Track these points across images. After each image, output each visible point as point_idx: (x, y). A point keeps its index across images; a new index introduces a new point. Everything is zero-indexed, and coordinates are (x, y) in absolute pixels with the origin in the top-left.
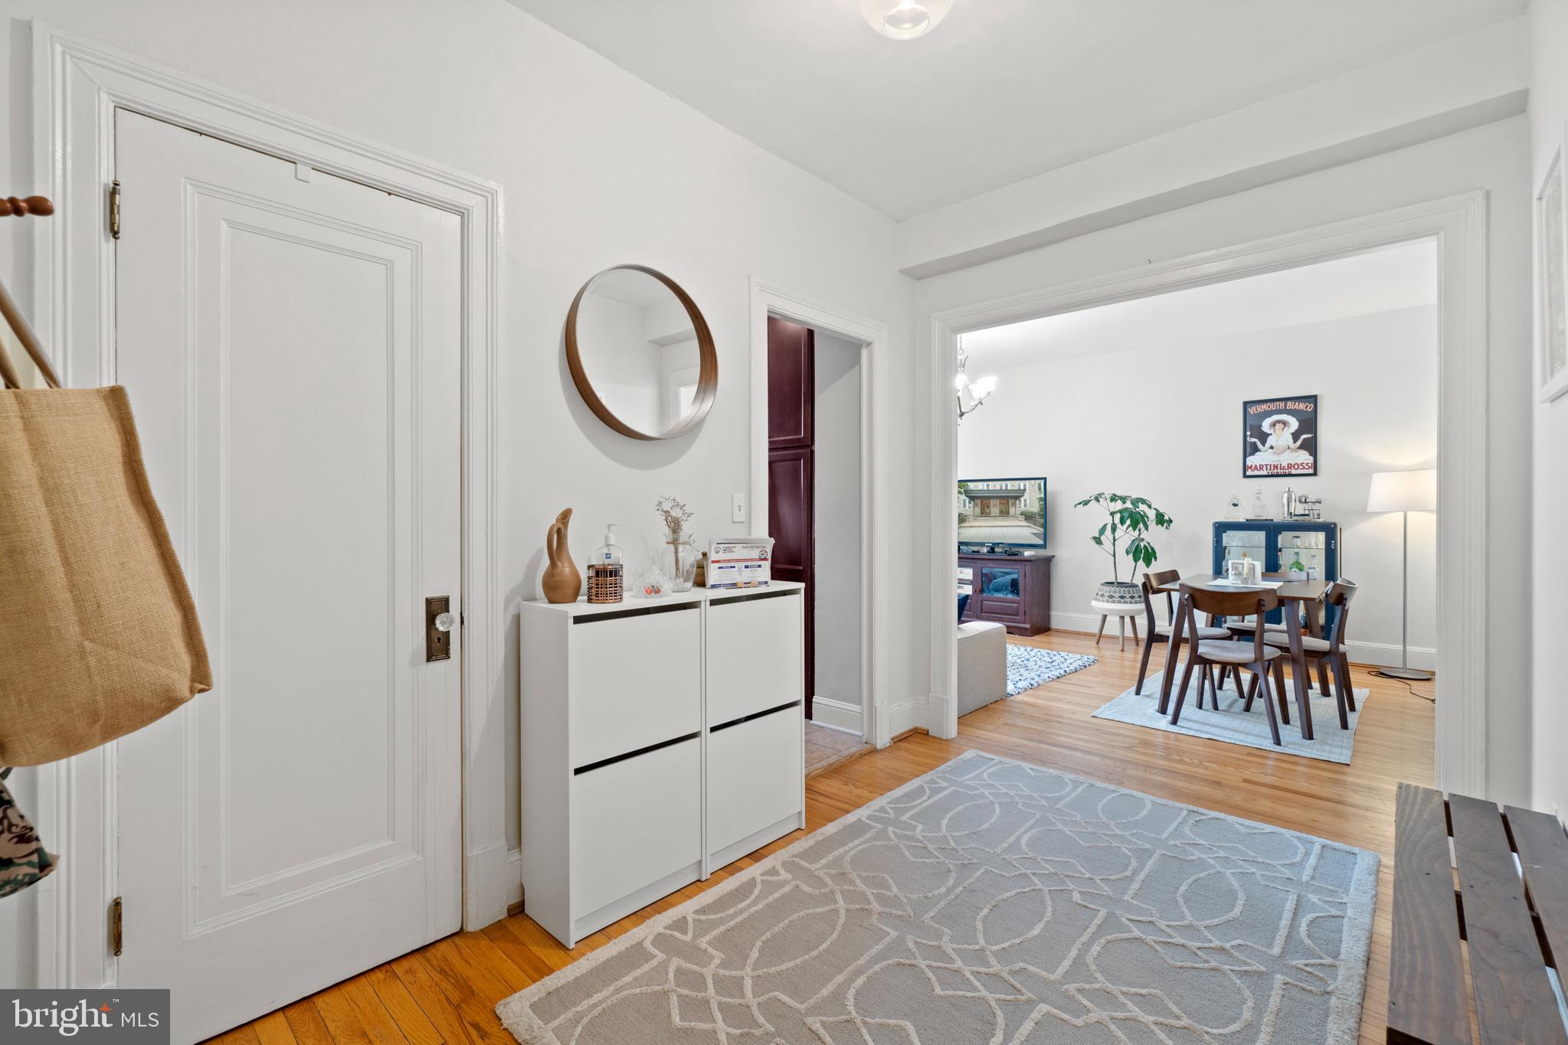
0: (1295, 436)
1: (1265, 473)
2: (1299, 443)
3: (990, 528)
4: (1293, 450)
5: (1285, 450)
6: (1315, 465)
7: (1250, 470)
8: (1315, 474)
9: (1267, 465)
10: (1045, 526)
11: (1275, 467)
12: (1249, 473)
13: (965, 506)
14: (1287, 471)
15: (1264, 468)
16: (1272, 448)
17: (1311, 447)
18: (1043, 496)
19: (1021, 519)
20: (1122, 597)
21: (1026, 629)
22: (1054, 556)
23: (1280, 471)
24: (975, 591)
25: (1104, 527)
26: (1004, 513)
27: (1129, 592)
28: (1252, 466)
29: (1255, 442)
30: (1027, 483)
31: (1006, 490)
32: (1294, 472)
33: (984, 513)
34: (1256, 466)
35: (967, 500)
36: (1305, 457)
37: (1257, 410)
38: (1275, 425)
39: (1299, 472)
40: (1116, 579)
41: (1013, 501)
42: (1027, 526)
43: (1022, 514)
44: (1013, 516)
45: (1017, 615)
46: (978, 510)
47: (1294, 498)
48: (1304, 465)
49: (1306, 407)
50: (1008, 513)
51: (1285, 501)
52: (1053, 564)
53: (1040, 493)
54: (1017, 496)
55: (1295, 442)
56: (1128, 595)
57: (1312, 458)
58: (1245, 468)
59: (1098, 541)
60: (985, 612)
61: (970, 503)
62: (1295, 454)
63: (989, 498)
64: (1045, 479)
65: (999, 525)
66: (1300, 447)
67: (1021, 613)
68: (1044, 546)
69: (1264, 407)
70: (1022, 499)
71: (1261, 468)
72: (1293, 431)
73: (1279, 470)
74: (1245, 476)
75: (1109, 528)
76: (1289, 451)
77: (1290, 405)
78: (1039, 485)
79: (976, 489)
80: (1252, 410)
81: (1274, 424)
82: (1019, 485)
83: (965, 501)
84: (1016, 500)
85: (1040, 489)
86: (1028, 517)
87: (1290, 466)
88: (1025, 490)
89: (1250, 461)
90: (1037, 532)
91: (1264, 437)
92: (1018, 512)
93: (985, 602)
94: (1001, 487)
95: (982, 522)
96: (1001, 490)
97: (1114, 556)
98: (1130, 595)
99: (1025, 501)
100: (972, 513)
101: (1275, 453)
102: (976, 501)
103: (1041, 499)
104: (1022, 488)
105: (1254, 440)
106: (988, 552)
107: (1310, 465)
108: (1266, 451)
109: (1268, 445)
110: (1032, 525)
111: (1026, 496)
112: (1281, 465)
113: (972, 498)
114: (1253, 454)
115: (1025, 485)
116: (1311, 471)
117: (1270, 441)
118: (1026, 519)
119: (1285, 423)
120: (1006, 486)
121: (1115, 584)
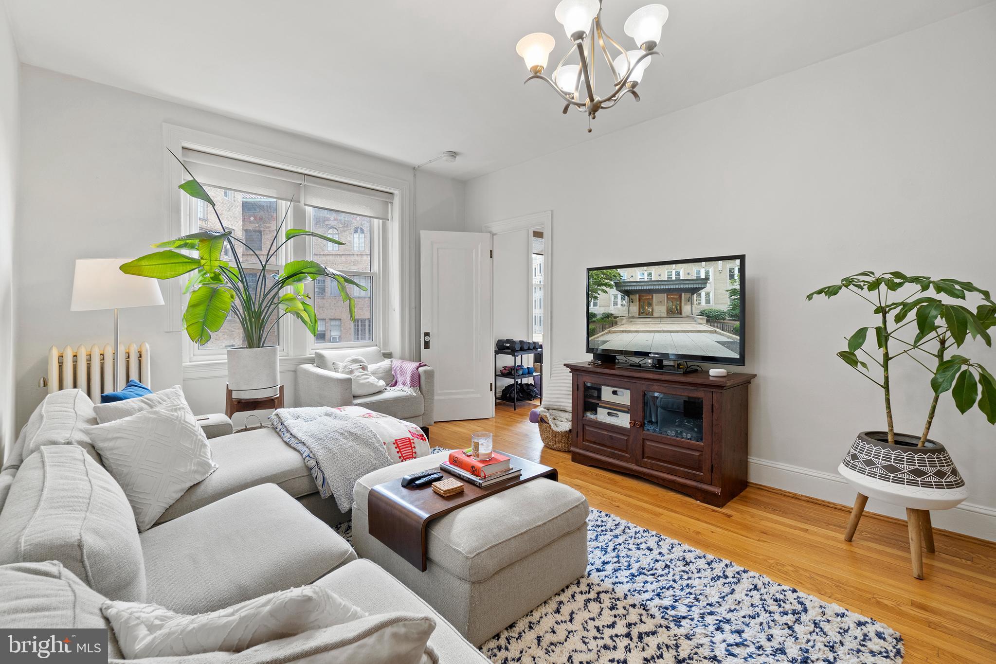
3: (652, 334)
10: (742, 332)
13: (616, 304)
18: (738, 287)
19: (701, 321)
20: (918, 473)
21: (715, 495)
22: (756, 375)
24: (633, 422)
25: (860, 335)
26: (675, 313)
27: (932, 463)
30: (712, 268)
31: (678, 280)
33: (644, 313)
35: (620, 295)
40: (891, 425)
41: (688, 295)
42: (711, 332)
43: (702, 314)
44: (688, 316)
45: (699, 469)
46: (635, 309)
50: (681, 314)
52: (752, 387)
53: (732, 283)
54: (695, 288)
56: (930, 470)
59: (849, 357)
60: (648, 458)
61: (623, 299)
63: (650, 292)
64: (742, 258)
65: (665, 329)
67: (706, 466)
68: (741, 361)
70: (703, 293)
75: (871, 337)
78: (731, 271)
79: (632, 280)
82: (698, 272)
83: (616, 297)
84: (693, 294)
85: (732, 276)
86: (713, 318)
88: (707, 279)
90: (725, 339)
92: (696, 311)
93: (648, 443)
94: (670, 276)
95: (641, 325)
96: (670, 280)
97: (886, 388)
98: (935, 470)
99: (708, 294)
100: (626, 313)
102: (631, 296)
103: (733, 292)
104: (703, 276)
106: (654, 366)
110: (718, 330)
111: (709, 287)
113: (627, 293)
115: (707, 273)
118: (708, 321)
120: (678, 274)
121: (890, 438)
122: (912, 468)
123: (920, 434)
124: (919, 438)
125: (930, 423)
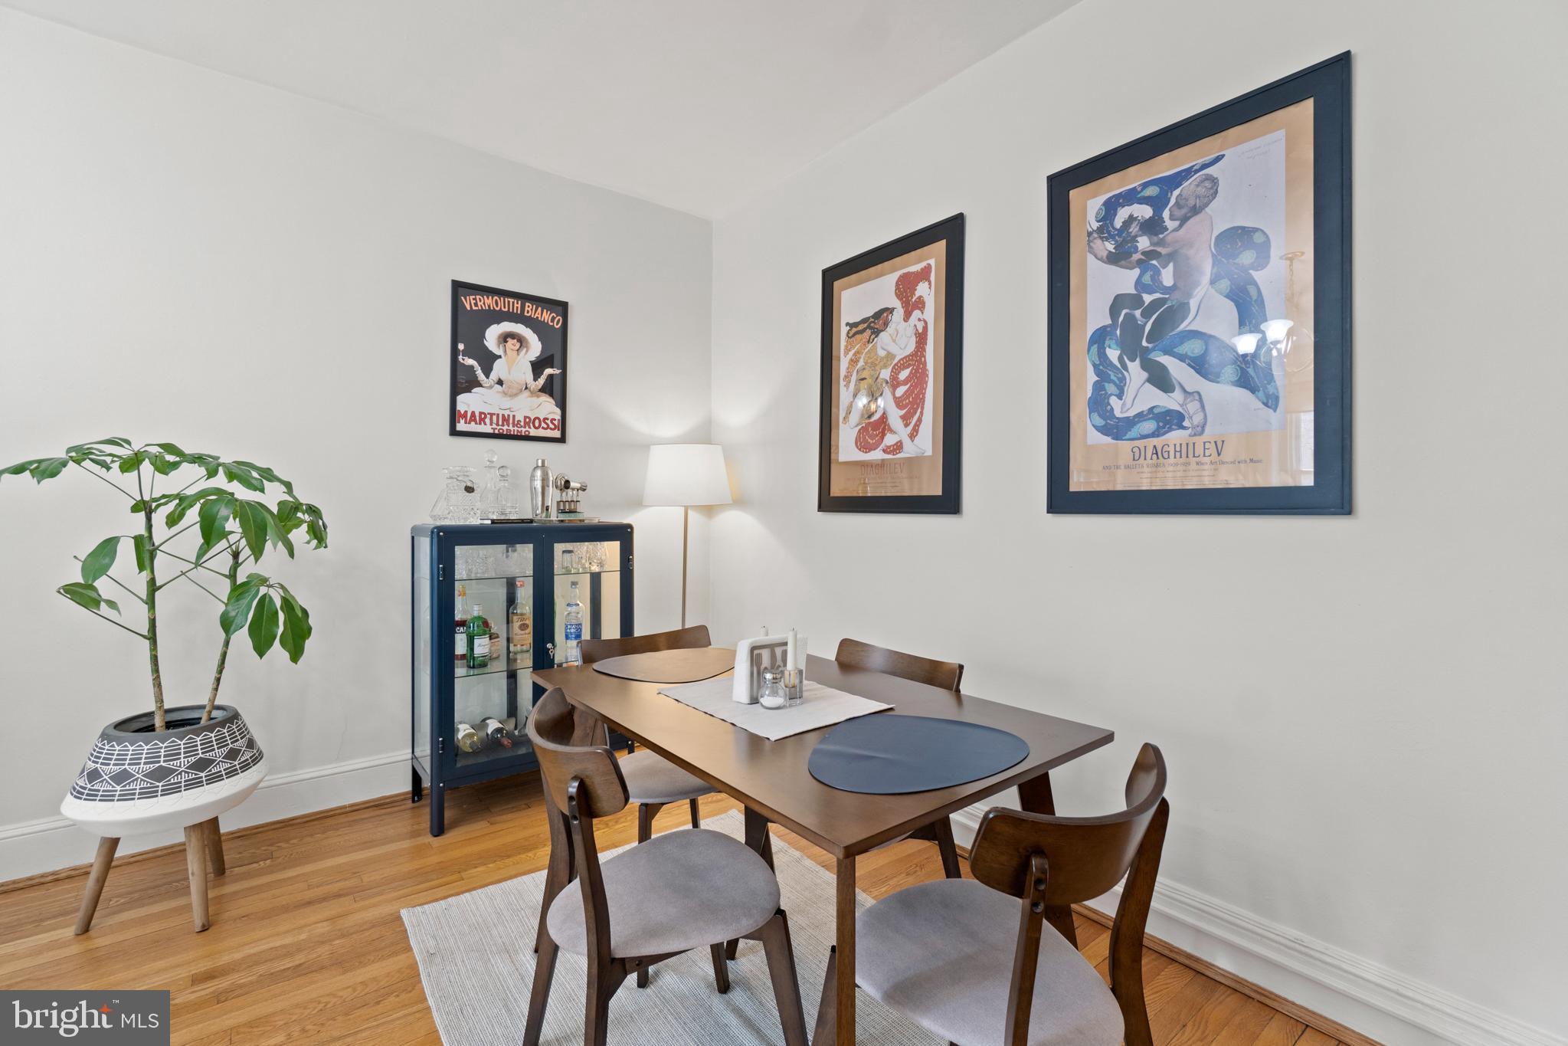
0: (537, 367)
1: (487, 429)
2: (541, 381)
4: (533, 393)
5: (521, 391)
6: (563, 425)
7: (462, 421)
8: (562, 440)
9: (492, 415)
11: (505, 420)
12: (461, 426)
14: (524, 430)
15: (487, 421)
16: (500, 382)
17: (557, 390)
20: (201, 765)
23: (514, 430)
25: (108, 548)
27: (221, 742)
28: (466, 412)
29: (472, 367)
32: (533, 432)
34: (473, 413)
36: (547, 407)
37: (476, 305)
38: (506, 342)
39: (541, 433)
40: (160, 699)
47: (551, 479)
48: (549, 422)
49: (552, 321)
51: (538, 484)
55: (535, 380)
56: (218, 753)
57: (558, 411)
58: (454, 415)
62: (536, 401)
66: (543, 390)
69: (488, 302)
71: (482, 420)
72: (534, 359)
73: (511, 428)
74: (454, 432)
75: (126, 552)
76: (526, 393)
77: (530, 309)
80: (469, 302)
81: (505, 338)
87: (529, 421)
89: (467, 402)
91: (488, 360)
97: (152, 637)
98: (225, 750)
101: (505, 394)
105: (470, 362)
107: (556, 422)
108: (491, 387)
109: (494, 376)
112: (514, 416)
114: (468, 390)
116: (557, 434)
117: (499, 369)
119: (521, 340)
121: (158, 722)
122: (193, 759)
123: (204, 700)
124: (203, 707)
125: (218, 680)
